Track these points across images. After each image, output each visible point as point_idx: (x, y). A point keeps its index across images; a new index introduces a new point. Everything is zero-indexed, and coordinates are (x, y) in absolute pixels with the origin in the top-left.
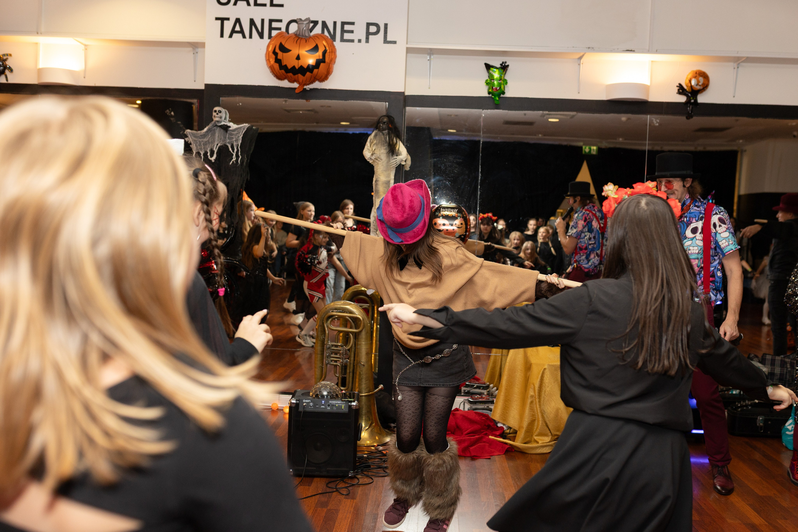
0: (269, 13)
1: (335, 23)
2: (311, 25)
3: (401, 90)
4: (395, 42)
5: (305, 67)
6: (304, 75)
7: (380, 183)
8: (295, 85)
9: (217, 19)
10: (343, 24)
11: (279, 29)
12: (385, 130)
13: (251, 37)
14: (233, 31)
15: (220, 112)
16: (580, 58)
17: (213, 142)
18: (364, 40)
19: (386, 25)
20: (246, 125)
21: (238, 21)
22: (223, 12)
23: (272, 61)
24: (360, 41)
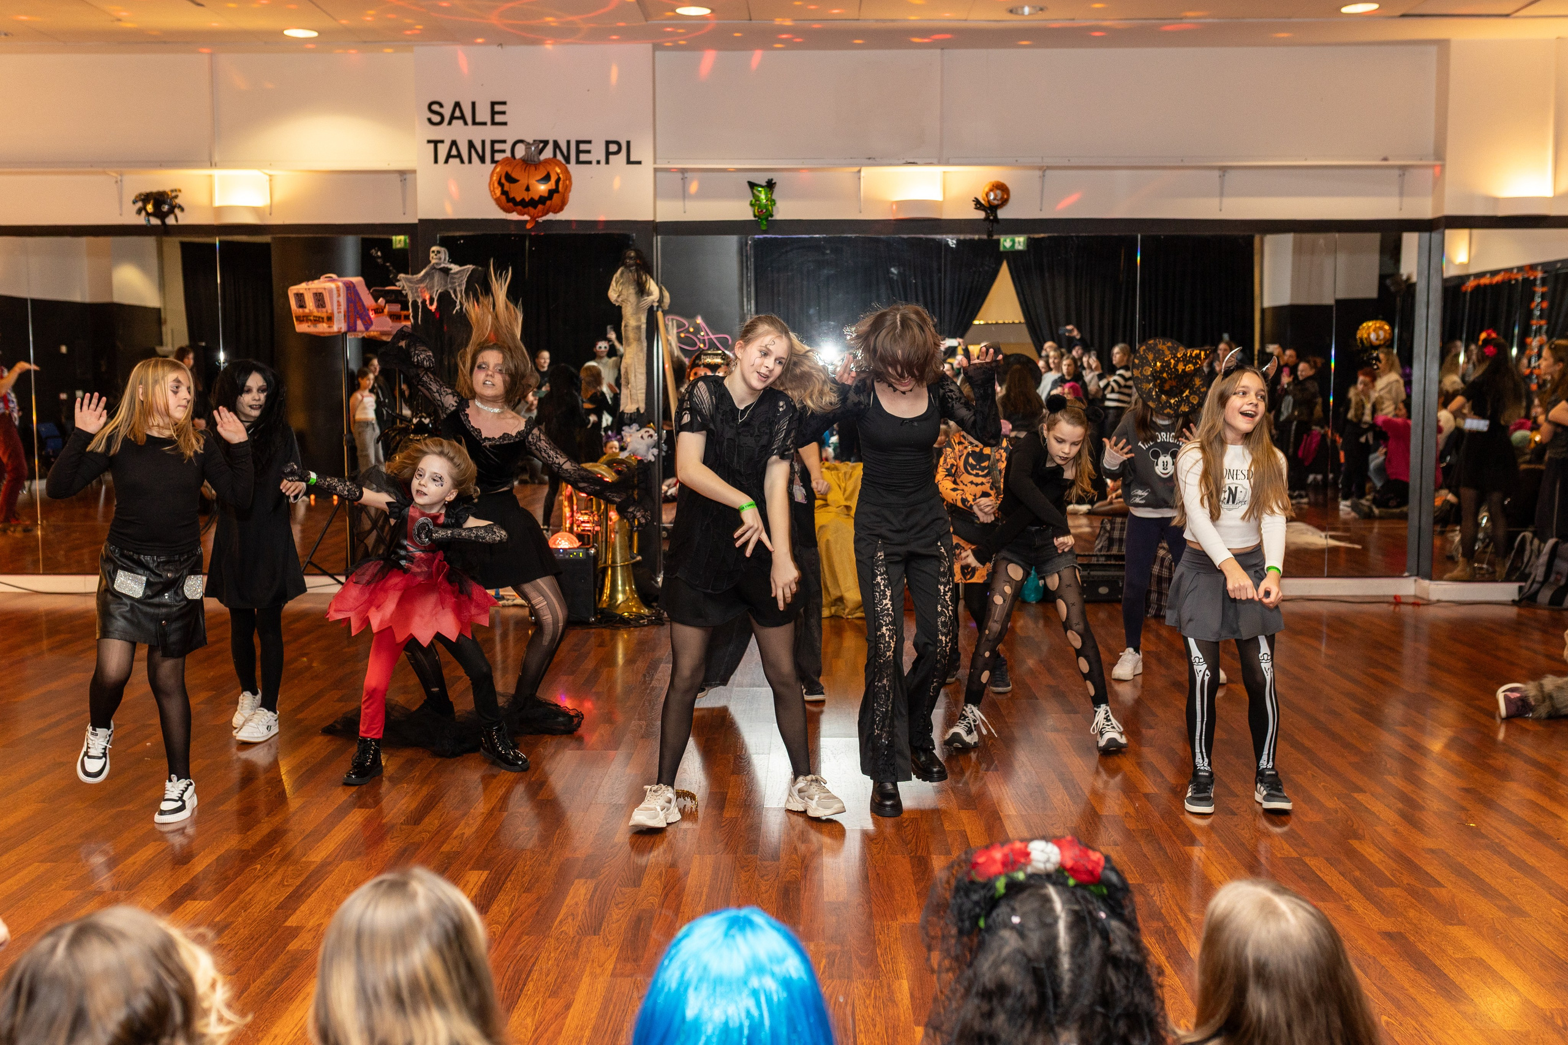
0: (490, 133)
1: (568, 142)
2: (541, 145)
3: (651, 218)
4: (639, 163)
5: (536, 198)
6: (535, 207)
7: (630, 328)
8: (526, 217)
9: (429, 142)
10: (578, 143)
11: (503, 151)
12: (631, 266)
13: (470, 161)
14: (449, 156)
15: (439, 252)
16: (859, 171)
17: (432, 288)
18: (603, 161)
19: (628, 143)
20: (470, 267)
21: (454, 143)
22: (436, 133)
23: (498, 192)
24: (598, 162)
